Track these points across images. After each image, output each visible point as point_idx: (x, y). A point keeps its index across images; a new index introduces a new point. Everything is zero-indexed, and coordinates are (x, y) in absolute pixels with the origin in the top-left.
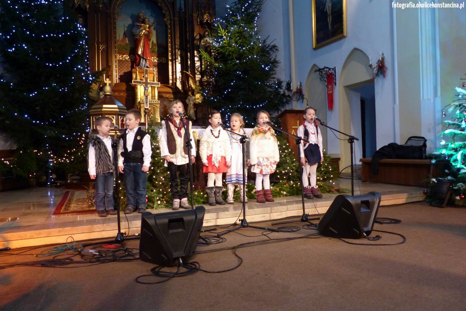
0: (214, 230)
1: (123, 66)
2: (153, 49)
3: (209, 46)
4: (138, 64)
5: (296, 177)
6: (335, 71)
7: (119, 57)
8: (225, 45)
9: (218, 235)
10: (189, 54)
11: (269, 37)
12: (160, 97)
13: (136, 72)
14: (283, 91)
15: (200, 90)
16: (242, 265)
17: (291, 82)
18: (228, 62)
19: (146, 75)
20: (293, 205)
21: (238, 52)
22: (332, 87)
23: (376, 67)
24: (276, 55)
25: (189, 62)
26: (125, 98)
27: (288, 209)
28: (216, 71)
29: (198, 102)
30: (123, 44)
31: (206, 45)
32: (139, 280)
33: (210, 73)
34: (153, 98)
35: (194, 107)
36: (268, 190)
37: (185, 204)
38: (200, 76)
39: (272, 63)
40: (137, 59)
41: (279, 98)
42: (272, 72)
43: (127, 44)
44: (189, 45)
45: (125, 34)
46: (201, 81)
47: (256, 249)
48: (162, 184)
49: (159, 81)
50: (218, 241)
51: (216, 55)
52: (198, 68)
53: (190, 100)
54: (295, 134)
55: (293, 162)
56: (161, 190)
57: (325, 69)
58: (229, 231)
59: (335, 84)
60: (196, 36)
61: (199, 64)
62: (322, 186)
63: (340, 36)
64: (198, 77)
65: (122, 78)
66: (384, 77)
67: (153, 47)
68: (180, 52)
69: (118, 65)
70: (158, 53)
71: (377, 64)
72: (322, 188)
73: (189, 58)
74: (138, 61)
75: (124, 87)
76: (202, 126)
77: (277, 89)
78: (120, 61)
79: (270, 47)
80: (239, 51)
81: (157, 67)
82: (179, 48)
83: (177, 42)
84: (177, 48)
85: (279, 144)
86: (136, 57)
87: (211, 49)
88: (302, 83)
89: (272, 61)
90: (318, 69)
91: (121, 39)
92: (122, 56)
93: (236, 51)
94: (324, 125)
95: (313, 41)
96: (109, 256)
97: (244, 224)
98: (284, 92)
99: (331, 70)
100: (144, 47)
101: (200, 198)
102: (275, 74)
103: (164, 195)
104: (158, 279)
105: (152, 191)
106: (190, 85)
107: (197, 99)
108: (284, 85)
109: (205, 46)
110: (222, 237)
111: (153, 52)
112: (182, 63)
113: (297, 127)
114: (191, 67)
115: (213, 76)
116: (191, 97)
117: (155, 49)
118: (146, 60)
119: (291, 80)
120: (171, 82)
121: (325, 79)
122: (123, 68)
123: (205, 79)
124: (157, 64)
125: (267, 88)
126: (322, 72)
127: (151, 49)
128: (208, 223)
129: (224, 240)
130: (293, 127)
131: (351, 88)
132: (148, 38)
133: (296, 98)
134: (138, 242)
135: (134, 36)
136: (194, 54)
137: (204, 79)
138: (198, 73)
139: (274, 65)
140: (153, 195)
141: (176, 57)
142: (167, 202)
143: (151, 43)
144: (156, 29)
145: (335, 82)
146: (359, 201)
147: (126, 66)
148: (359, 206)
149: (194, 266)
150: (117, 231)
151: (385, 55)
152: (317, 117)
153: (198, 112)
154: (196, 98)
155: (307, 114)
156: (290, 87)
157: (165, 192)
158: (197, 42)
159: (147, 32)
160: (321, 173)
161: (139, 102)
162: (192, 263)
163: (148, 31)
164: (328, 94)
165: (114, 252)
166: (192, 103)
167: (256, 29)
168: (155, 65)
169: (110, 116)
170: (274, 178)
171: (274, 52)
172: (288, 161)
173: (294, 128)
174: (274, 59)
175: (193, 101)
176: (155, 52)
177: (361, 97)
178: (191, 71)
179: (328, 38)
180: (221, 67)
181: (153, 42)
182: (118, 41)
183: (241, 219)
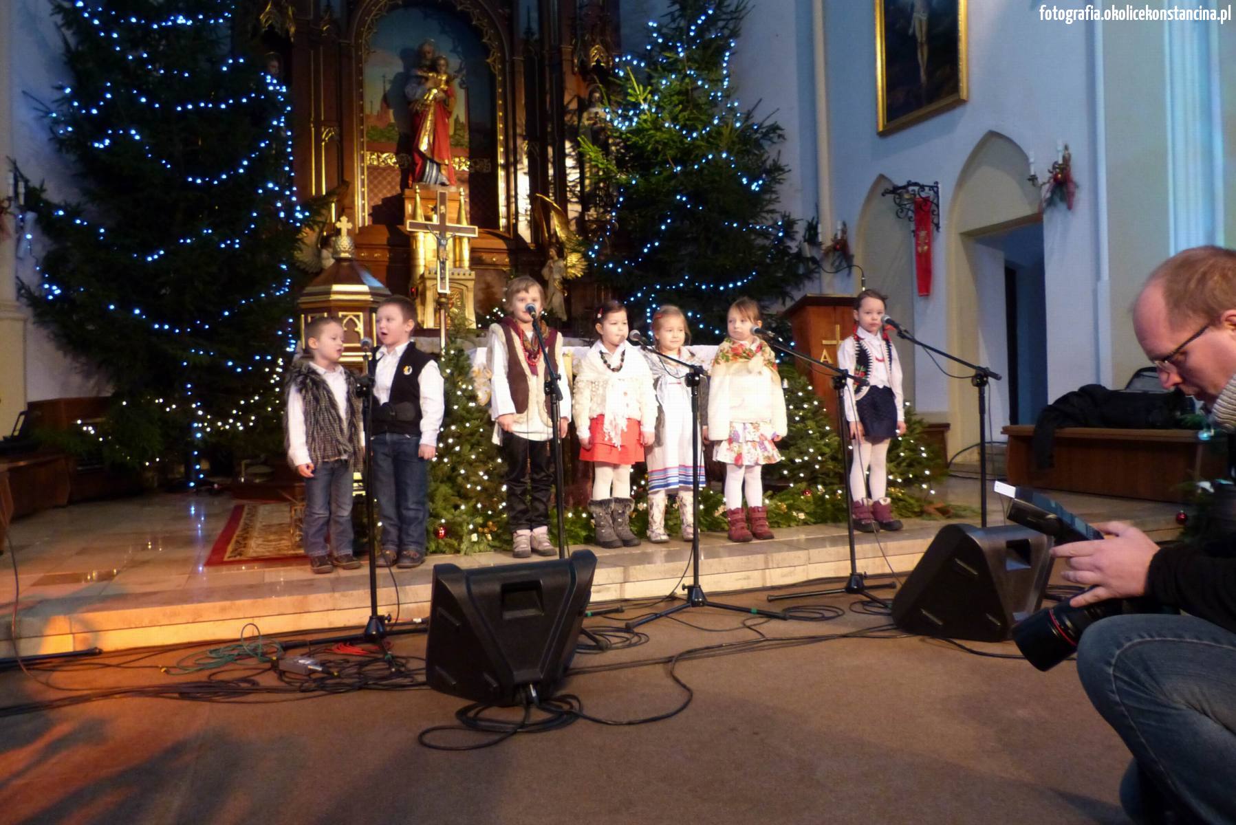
0: (617, 611)
1: (380, 182)
2: (457, 137)
3: (603, 129)
4: (420, 177)
5: (831, 474)
6: (937, 193)
7: (371, 159)
8: (645, 125)
9: (627, 625)
10: (550, 150)
11: (761, 103)
12: (476, 261)
13: (415, 198)
14: (797, 247)
15: (580, 244)
16: (691, 705)
17: (817, 223)
18: (652, 171)
19: (442, 207)
20: (824, 549)
21: (679, 145)
22: (929, 235)
23: (1049, 182)
24: (779, 152)
25: (551, 172)
26: (387, 264)
27: (809, 559)
28: (621, 194)
29: (573, 276)
30: (380, 125)
31: (595, 127)
32: (427, 739)
33: (605, 199)
34: (458, 264)
35: (564, 288)
36: (758, 507)
37: (540, 543)
38: (579, 208)
39: (768, 172)
40: (417, 165)
41: (786, 264)
42: (767, 197)
43: (390, 125)
44: (550, 126)
45: (385, 99)
46: (580, 220)
47: (727, 663)
48: (484, 489)
49: (473, 220)
50: (628, 642)
51: (622, 151)
52: (575, 186)
53: (554, 270)
54: (830, 361)
55: (824, 435)
56: (479, 506)
57: (911, 188)
58: (657, 616)
59: (937, 226)
60: (570, 102)
61: (578, 175)
62: (900, 500)
63: (950, 100)
64: (574, 209)
65: (377, 213)
66: (1070, 207)
67: (458, 132)
68: (528, 144)
69: (368, 176)
70: (470, 149)
71: (1050, 175)
72: (901, 504)
73: (552, 160)
74: (418, 168)
75: (382, 236)
76: (583, 336)
77: (780, 240)
78: (372, 169)
79: (764, 130)
80: (682, 142)
81: (467, 185)
82: (524, 134)
83: (520, 119)
84: (521, 135)
85: (786, 385)
86: (413, 158)
87: (608, 137)
88: (848, 226)
89: (768, 167)
90: (891, 188)
91: (375, 113)
92: (379, 157)
93: (674, 142)
94: (909, 339)
95: (877, 113)
96: (349, 676)
97: (695, 597)
98: (800, 251)
99: (927, 189)
100: (435, 132)
101: (580, 527)
102: (776, 200)
103: (488, 518)
104: (473, 738)
105: (457, 507)
106: (552, 232)
107: (570, 267)
108: (800, 229)
109: (591, 129)
110: (636, 630)
111: (458, 144)
112: (532, 173)
113: (834, 342)
114: (554, 184)
115: (613, 206)
116: (556, 261)
117: (463, 137)
118: (439, 165)
119: (818, 218)
120: (503, 222)
121: (910, 214)
122: (380, 187)
123: (592, 215)
124: (467, 176)
125: (755, 239)
126: (900, 196)
127: (451, 137)
128: (600, 594)
129: (643, 640)
130: (824, 342)
131: (978, 238)
132: (445, 109)
133: (832, 264)
134: (422, 641)
135: (409, 103)
136: (564, 148)
137: (588, 215)
138: (575, 200)
139: (774, 179)
140: (459, 519)
141: (518, 157)
142: (496, 536)
143: (451, 121)
144: (464, 86)
145: (935, 221)
146: (1001, 541)
147: (389, 183)
148: (1000, 555)
149: (566, 707)
150: (369, 612)
151: (1072, 150)
152: (890, 315)
153: (573, 301)
154: (569, 265)
155: (861, 310)
156: (816, 234)
157: (490, 512)
158: (571, 118)
159: (442, 95)
160: (899, 465)
161: (422, 276)
162: (563, 699)
163: (445, 92)
164: (917, 253)
165: (361, 665)
166: (557, 276)
167: (726, 83)
168: (463, 179)
169: (351, 315)
170: (772, 477)
171: (774, 143)
172: (811, 432)
173: (827, 345)
174: (774, 160)
175: (559, 272)
176: (462, 145)
177: (1007, 262)
178: (555, 194)
179: (919, 105)
180: (634, 182)
181: (457, 120)
182: (368, 117)
183: (686, 585)
